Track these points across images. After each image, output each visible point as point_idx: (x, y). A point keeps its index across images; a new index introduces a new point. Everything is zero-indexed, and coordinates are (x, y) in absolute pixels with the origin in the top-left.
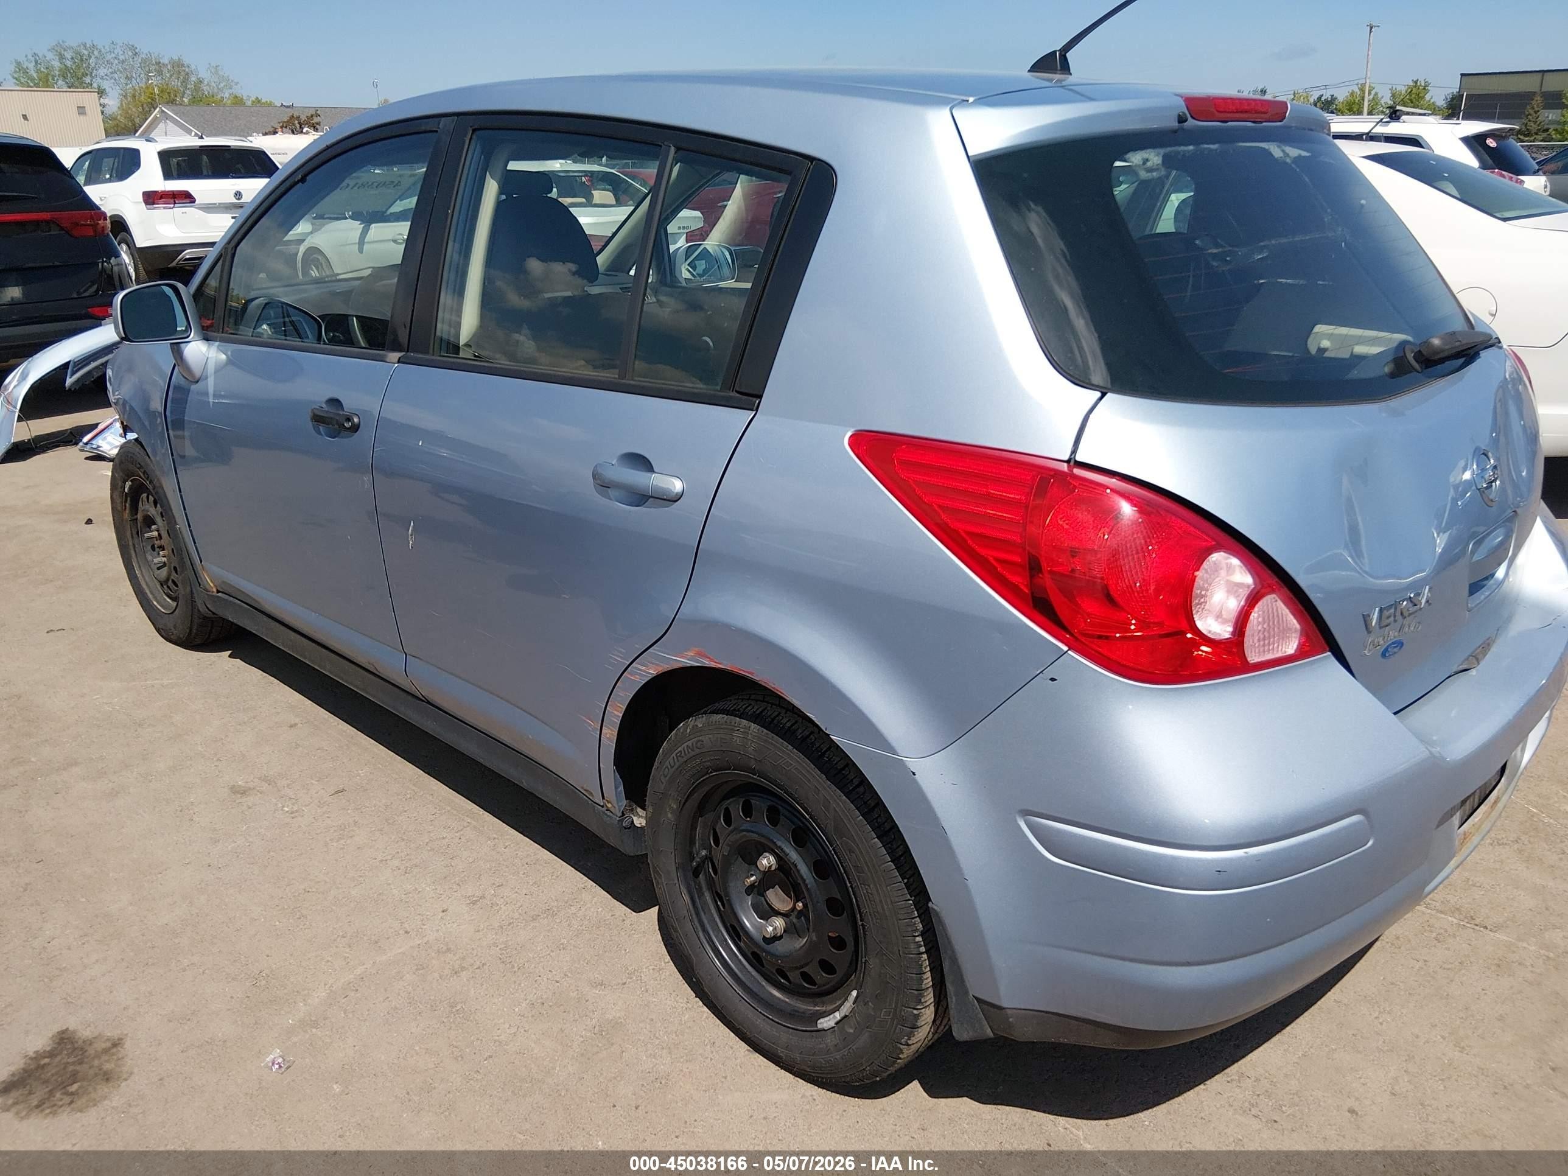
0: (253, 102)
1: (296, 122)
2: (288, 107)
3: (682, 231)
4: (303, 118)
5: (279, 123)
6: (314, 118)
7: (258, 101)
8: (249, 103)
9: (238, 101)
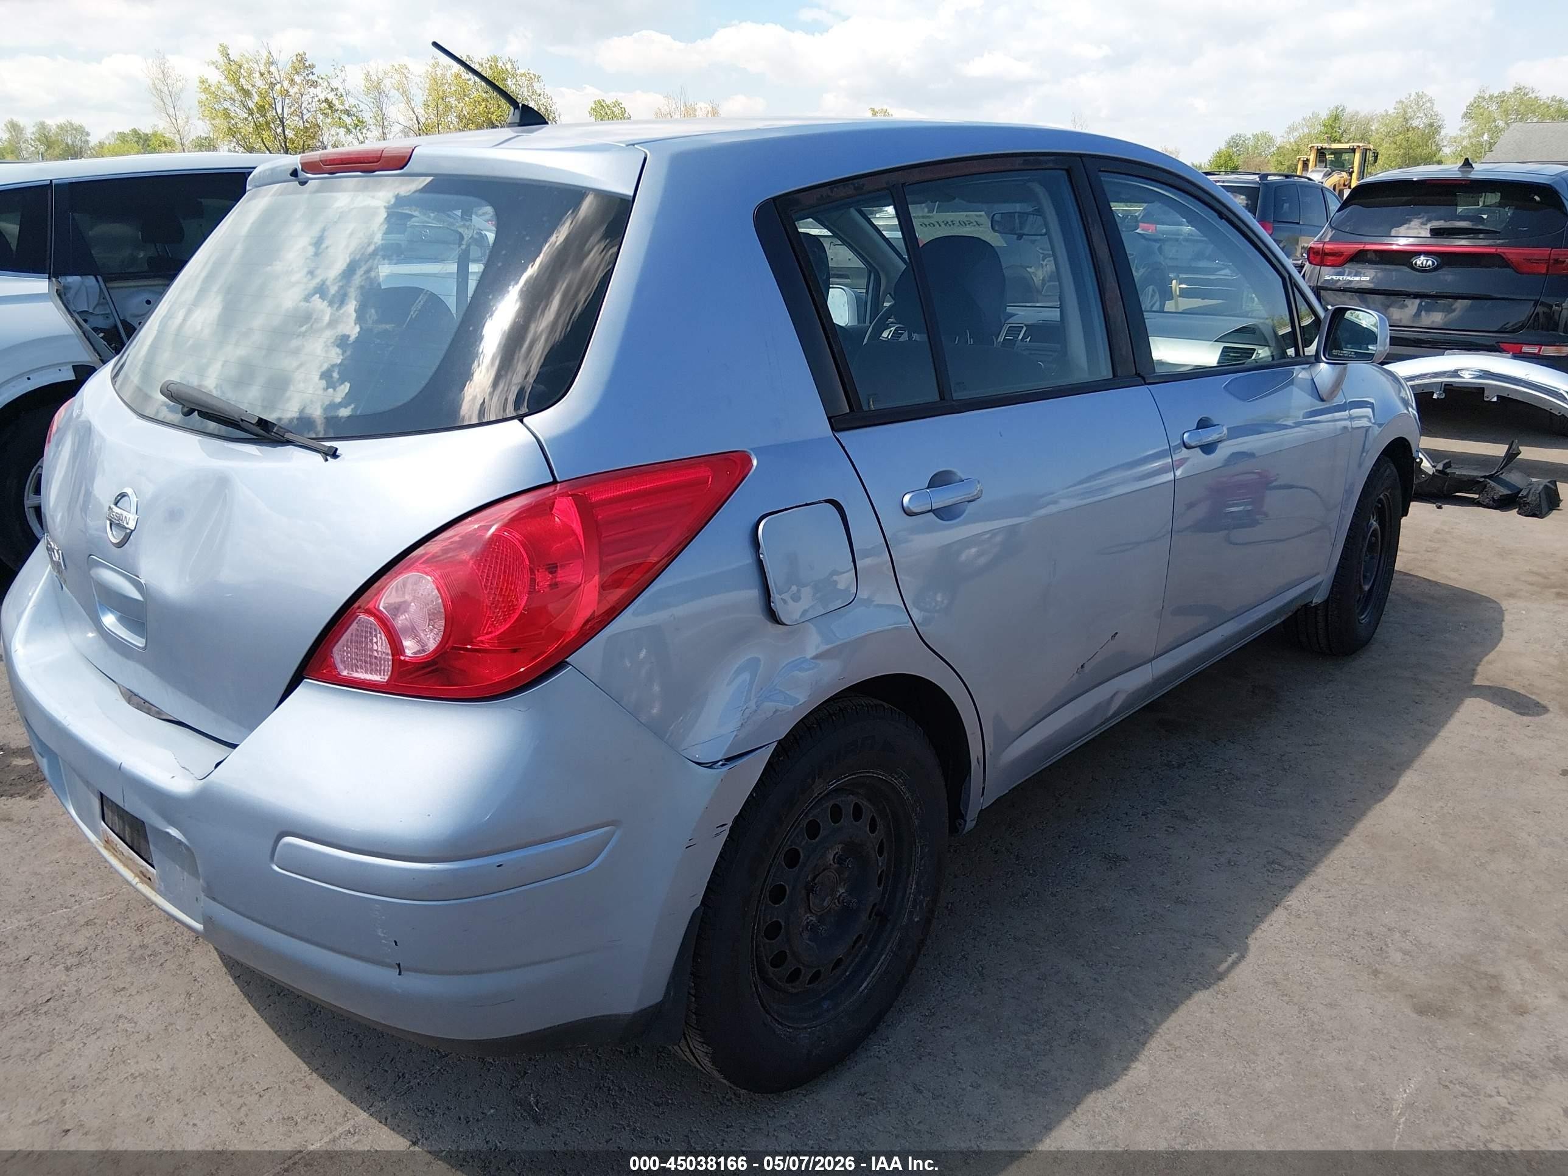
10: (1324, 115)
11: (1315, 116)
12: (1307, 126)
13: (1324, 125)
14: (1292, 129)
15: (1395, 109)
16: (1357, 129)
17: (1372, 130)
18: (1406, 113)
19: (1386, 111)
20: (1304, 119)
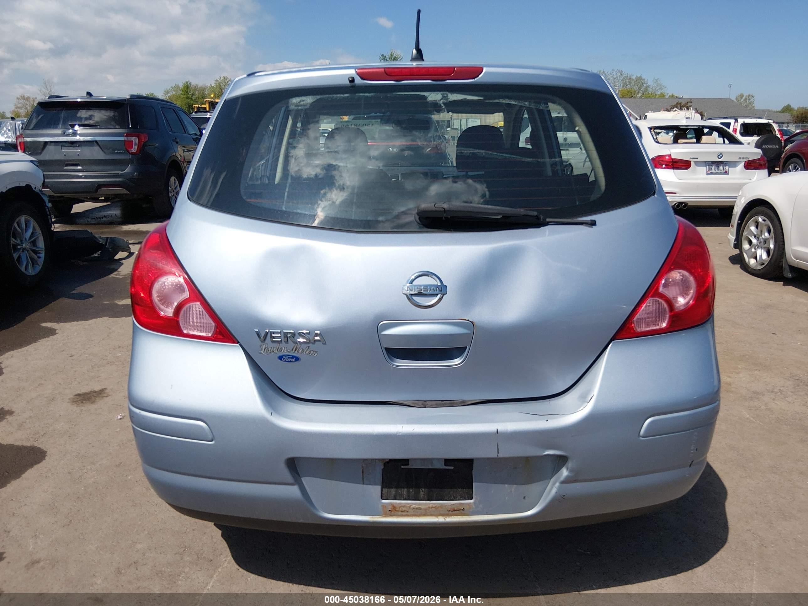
0: (670, 96)
1: (679, 106)
2: (680, 98)
3: (741, 160)
4: (683, 103)
5: (670, 106)
6: (689, 103)
7: (673, 96)
8: (667, 97)
9: (662, 96)
10: (181, 85)
11: (177, 86)
12: (174, 91)
13: (183, 91)
14: (167, 92)
15: (215, 84)
16: (198, 93)
17: (206, 94)
18: (220, 86)
19: (211, 85)
20: (172, 87)
